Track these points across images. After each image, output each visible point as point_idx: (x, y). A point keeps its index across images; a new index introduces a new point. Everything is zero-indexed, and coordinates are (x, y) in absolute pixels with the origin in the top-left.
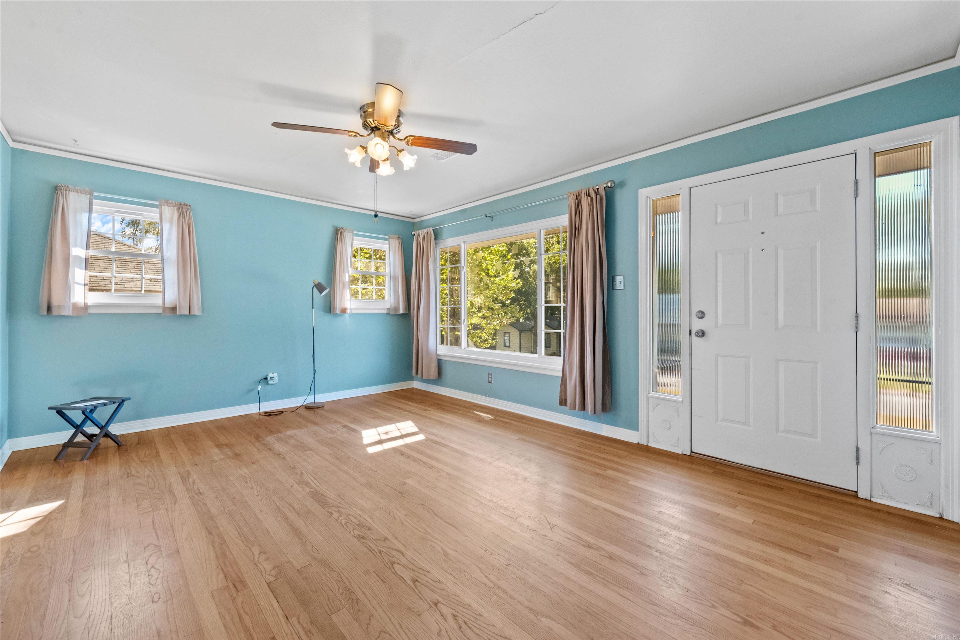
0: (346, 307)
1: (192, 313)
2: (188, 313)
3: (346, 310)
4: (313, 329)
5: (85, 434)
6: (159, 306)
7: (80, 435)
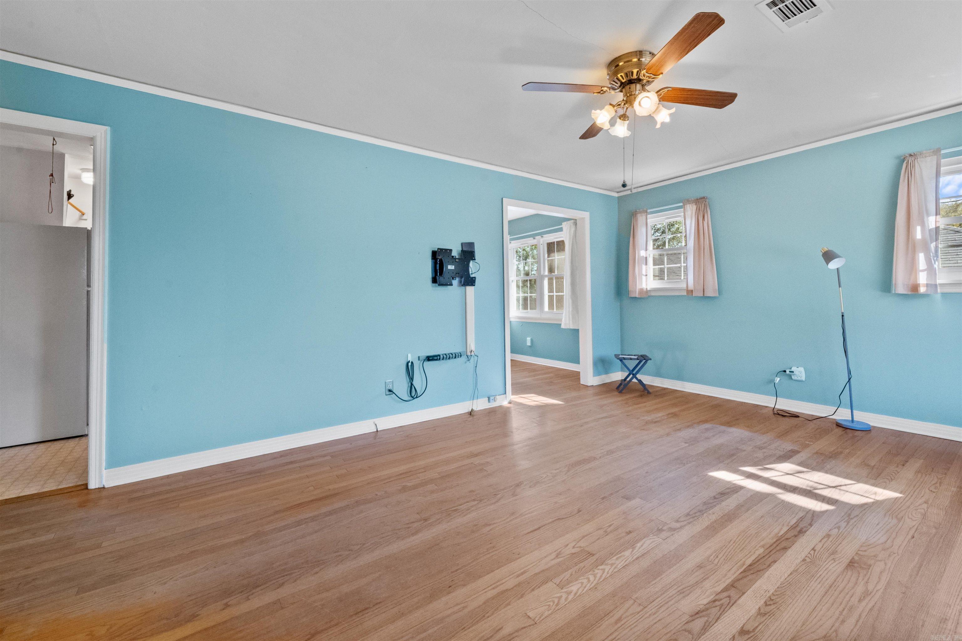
0: (918, 283)
1: (705, 295)
2: (702, 295)
3: (918, 288)
4: (843, 316)
5: (637, 379)
6: (684, 290)
7: (634, 379)
